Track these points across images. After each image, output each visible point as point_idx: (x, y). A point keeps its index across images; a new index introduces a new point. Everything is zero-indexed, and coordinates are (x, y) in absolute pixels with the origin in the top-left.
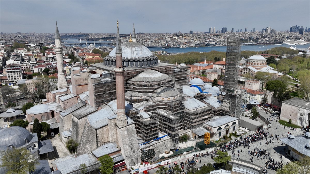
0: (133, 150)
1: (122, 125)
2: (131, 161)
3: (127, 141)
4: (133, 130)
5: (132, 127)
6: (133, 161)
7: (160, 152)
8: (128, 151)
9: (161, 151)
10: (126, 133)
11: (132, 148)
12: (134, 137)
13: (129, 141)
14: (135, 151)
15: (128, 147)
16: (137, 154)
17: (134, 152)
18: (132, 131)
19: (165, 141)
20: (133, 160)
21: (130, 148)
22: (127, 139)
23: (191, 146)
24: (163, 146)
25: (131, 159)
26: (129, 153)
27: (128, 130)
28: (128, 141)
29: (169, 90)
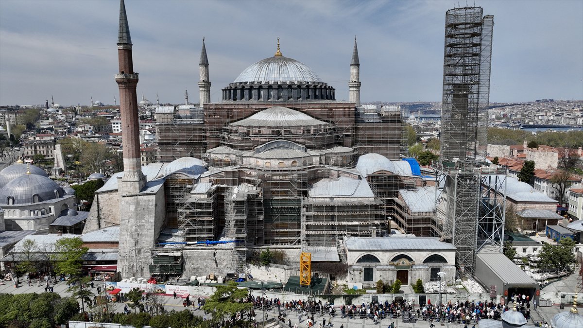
0: (138, 247)
1: (127, 191)
2: (127, 267)
3: (129, 225)
4: (150, 207)
5: (149, 201)
6: (132, 269)
7: (196, 271)
8: (128, 245)
9: (200, 271)
10: (132, 208)
11: (136, 243)
12: (147, 221)
13: (134, 227)
14: (142, 250)
15: (128, 239)
16: (145, 258)
17: (139, 251)
18: (146, 208)
19: (216, 249)
20: (132, 267)
21: (133, 241)
22: (132, 221)
23: (279, 282)
24: (209, 261)
25: (128, 264)
26: (127, 250)
27: (137, 204)
28: (132, 226)
29: (286, 148)
